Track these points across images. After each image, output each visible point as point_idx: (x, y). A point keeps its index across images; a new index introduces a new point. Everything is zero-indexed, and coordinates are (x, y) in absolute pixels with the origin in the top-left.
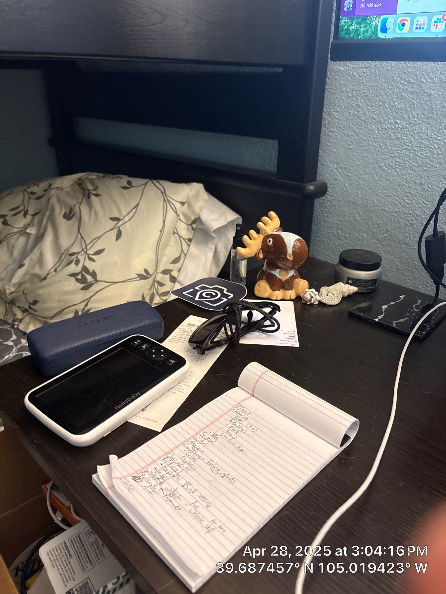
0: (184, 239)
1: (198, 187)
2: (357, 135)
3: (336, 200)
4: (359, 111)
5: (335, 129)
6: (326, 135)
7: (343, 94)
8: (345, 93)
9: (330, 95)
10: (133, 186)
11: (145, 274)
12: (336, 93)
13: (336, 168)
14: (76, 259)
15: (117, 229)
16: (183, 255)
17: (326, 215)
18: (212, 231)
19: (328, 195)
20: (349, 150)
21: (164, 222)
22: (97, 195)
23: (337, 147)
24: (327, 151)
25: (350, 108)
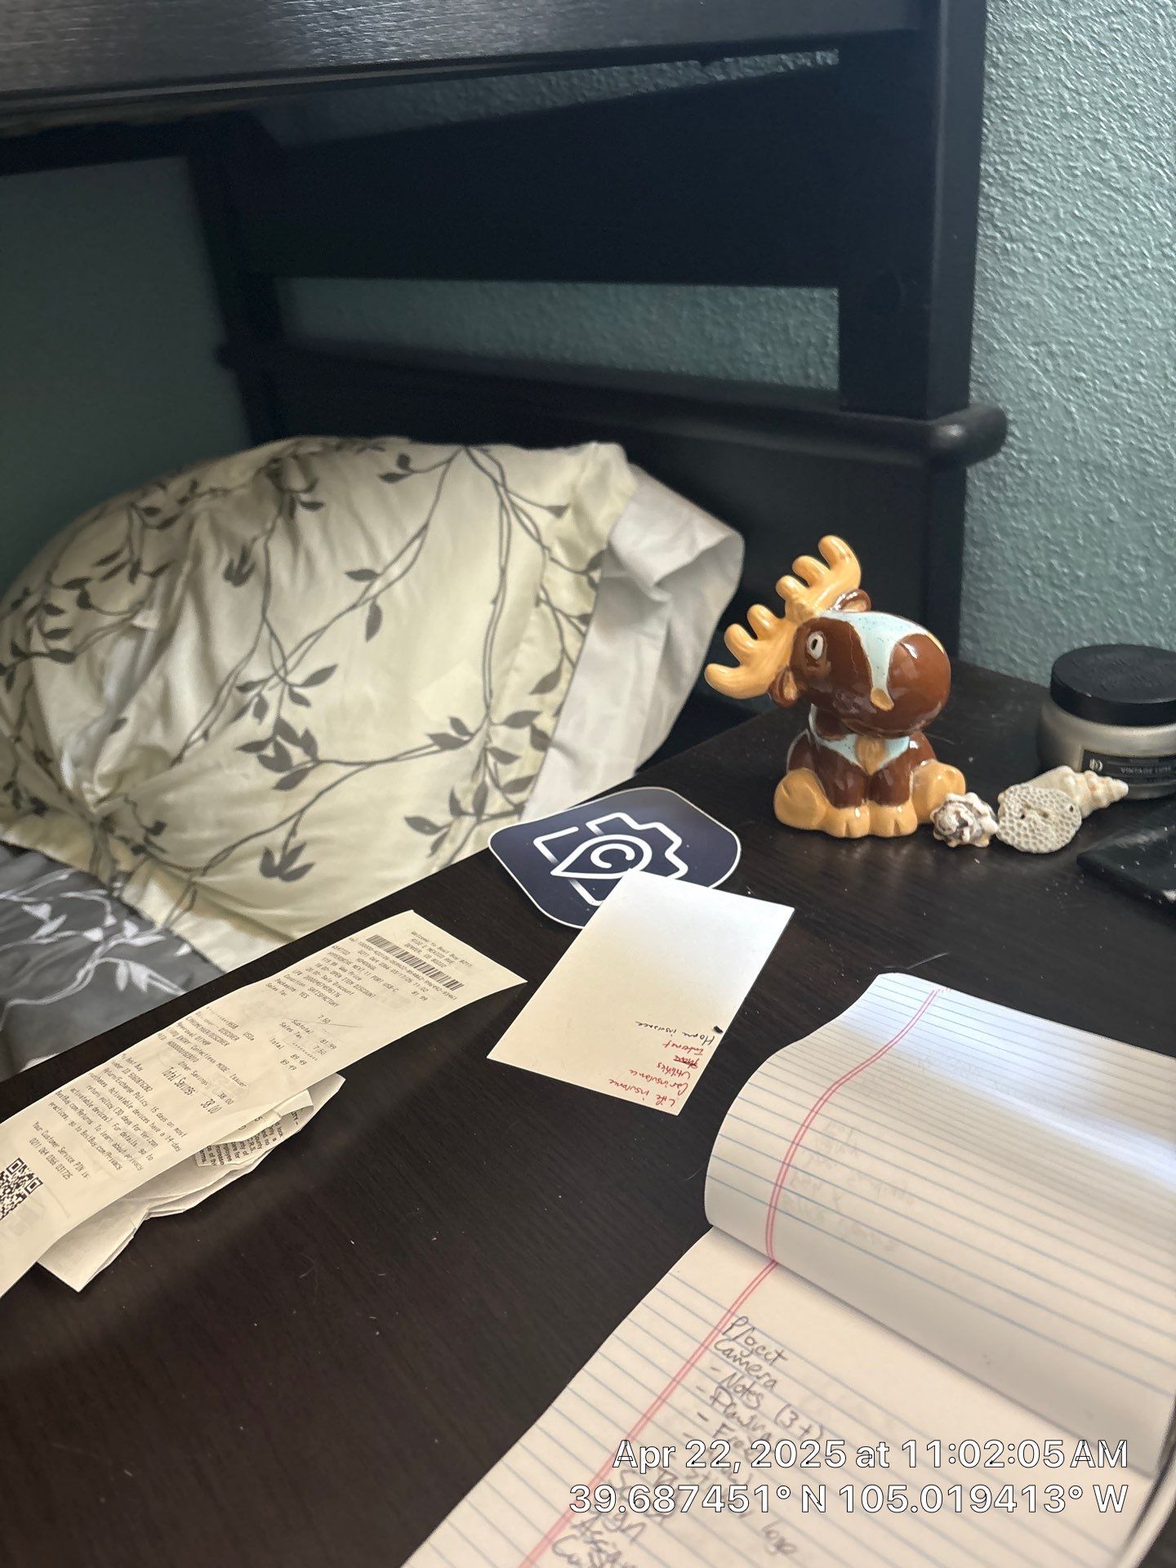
0: (567, 617)
1: (605, 456)
2: (1101, 238)
3: (1040, 461)
4: (1105, 160)
5: (1026, 229)
6: (998, 251)
7: (1045, 110)
8: (1052, 107)
9: (1006, 118)
10: (413, 472)
11: (453, 733)
12: (1024, 108)
13: (1034, 356)
14: (256, 700)
15: (368, 604)
16: (566, 665)
17: (1007, 510)
18: (651, 585)
19: (1011, 446)
20: (1077, 294)
21: (503, 572)
22: (314, 506)
23: (1034, 287)
24: (1000, 304)
25: (1073, 153)
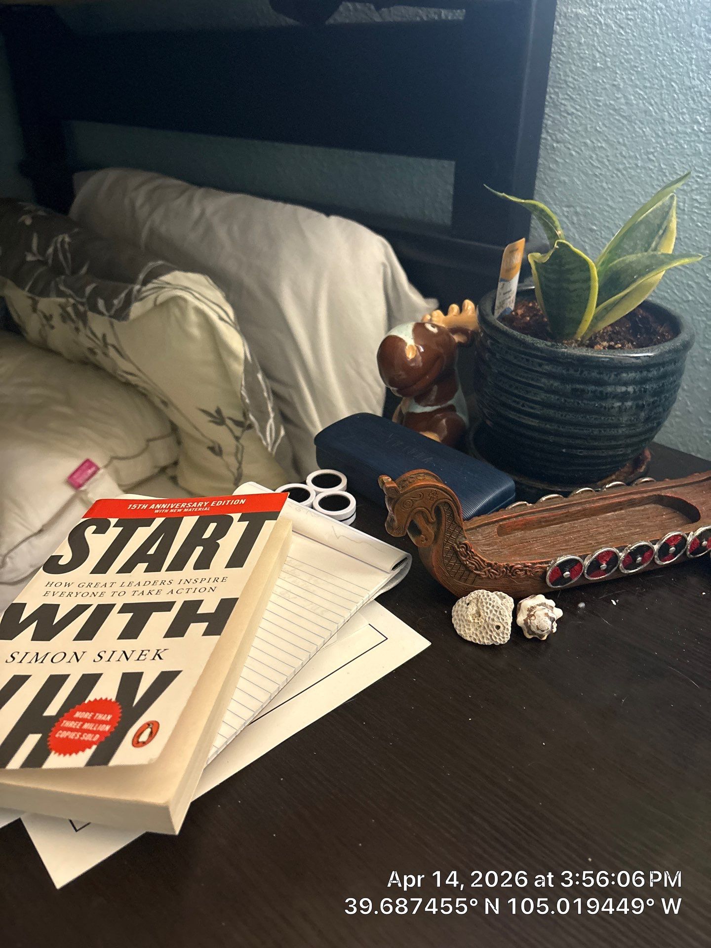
2: (611, 145)
4: (618, 98)
5: (566, 136)
6: (549, 148)
7: (584, 63)
8: (588, 62)
9: (559, 65)
12: (570, 60)
13: (566, 214)
20: (595, 178)
23: (569, 171)
24: (547, 180)
25: (599, 91)
